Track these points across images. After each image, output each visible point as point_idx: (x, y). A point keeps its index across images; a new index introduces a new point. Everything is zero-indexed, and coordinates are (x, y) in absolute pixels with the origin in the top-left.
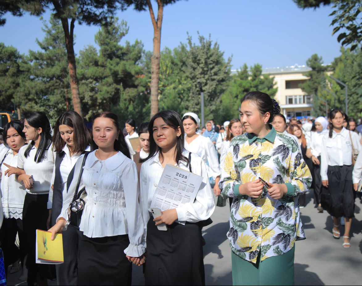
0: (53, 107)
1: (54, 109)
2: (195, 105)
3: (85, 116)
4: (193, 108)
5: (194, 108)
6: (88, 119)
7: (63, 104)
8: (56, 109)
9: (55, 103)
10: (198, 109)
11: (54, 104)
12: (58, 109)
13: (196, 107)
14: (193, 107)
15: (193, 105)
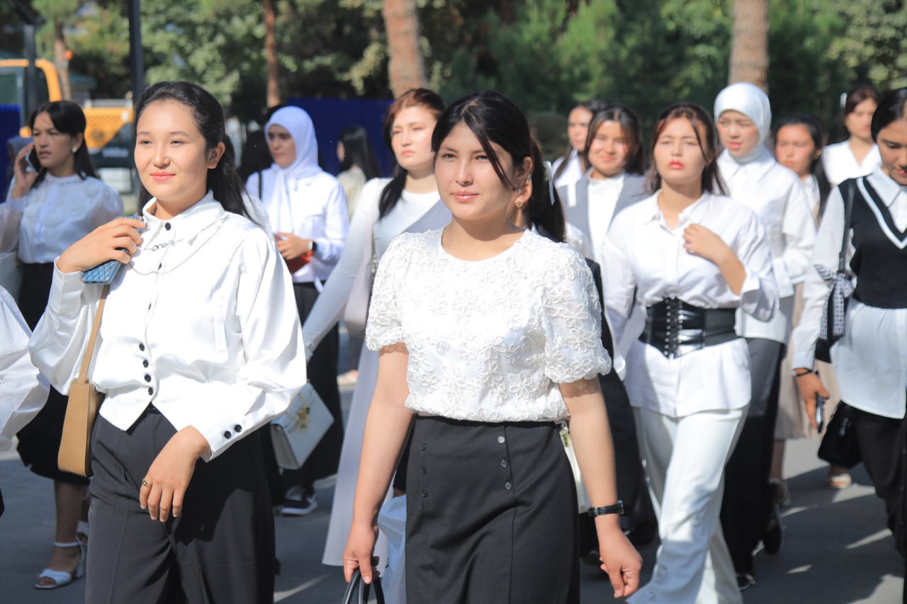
0: (210, 31)
1: (211, 39)
2: (882, 11)
3: (345, 69)
4: (870, 25)
5: (877, 26)
6: (359, 85)
7: (251, 19)
8: (220, 40)
9: (219, 16)
10: (897, 28)
11: (213, 20)
12: (229, 38)
13: (888, 18)
14: (874, 19)
15: (869, 13)
